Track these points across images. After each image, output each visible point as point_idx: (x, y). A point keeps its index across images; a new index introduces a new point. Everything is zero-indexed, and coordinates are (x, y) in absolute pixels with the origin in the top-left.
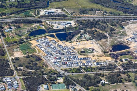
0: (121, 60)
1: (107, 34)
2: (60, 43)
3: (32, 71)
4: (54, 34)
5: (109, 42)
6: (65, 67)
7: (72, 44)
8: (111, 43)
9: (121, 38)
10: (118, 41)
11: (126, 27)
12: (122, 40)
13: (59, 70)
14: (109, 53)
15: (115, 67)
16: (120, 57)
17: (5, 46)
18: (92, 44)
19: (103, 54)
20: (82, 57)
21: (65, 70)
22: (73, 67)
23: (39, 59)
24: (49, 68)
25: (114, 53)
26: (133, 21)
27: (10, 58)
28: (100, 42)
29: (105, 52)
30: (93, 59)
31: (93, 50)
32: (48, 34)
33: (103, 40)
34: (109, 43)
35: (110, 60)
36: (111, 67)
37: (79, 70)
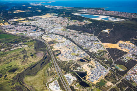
3: (116, 76)
4: (82, 78)
12: (76, 61)
16: (89, 60)
20: (95, 67)
22: (103, 67)
24: (110, 72)
27: (114, 85)
29: (88, 63)
30: (95, 64)
34: (81, 63)
35: (92, 61)
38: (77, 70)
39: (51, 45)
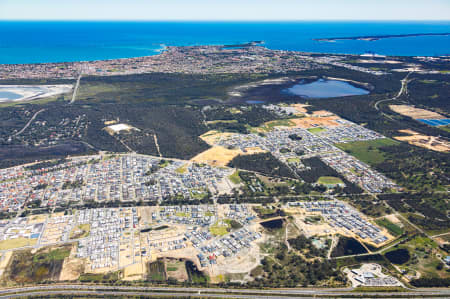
0: (274, 208)
1: (290, 248)
2: (352, 234)
4: (371, 253)
5: (287, 234)
6: (332, 202)
7: (335, 232)
8: (284, 232)
9: (270, 239)
10: (273, 234)
11: (258, 263)
12: (268, 237)
13: (336, 200)
14: (286, 217)
15: (280, 200)
16: (275, 211)
17: (421, 231)
18: (309, 230)
19: (294, 216)
20: (318, 213)
21: (329, 199)
22: (323, 202)
23: (364, 212)
25: (280, 217)
26: (242, 282)
27: (397, 214)
28: (299, 233)
29: (291, 218)
30: (304, 210)
31: (305, 222)
32: (380, 252)
33: (295, 237)
34: (287, 231)
35: (286, 208)
36: (285, 201)
37: (316, 199)
38: (330, 251)
39: (65, 275)
